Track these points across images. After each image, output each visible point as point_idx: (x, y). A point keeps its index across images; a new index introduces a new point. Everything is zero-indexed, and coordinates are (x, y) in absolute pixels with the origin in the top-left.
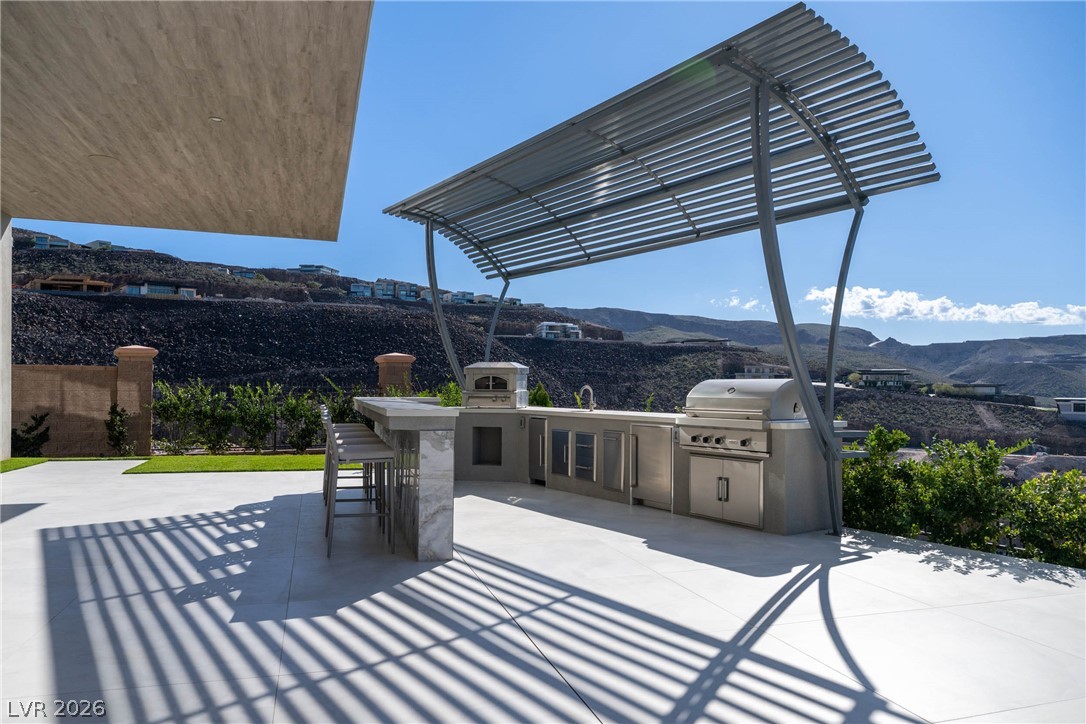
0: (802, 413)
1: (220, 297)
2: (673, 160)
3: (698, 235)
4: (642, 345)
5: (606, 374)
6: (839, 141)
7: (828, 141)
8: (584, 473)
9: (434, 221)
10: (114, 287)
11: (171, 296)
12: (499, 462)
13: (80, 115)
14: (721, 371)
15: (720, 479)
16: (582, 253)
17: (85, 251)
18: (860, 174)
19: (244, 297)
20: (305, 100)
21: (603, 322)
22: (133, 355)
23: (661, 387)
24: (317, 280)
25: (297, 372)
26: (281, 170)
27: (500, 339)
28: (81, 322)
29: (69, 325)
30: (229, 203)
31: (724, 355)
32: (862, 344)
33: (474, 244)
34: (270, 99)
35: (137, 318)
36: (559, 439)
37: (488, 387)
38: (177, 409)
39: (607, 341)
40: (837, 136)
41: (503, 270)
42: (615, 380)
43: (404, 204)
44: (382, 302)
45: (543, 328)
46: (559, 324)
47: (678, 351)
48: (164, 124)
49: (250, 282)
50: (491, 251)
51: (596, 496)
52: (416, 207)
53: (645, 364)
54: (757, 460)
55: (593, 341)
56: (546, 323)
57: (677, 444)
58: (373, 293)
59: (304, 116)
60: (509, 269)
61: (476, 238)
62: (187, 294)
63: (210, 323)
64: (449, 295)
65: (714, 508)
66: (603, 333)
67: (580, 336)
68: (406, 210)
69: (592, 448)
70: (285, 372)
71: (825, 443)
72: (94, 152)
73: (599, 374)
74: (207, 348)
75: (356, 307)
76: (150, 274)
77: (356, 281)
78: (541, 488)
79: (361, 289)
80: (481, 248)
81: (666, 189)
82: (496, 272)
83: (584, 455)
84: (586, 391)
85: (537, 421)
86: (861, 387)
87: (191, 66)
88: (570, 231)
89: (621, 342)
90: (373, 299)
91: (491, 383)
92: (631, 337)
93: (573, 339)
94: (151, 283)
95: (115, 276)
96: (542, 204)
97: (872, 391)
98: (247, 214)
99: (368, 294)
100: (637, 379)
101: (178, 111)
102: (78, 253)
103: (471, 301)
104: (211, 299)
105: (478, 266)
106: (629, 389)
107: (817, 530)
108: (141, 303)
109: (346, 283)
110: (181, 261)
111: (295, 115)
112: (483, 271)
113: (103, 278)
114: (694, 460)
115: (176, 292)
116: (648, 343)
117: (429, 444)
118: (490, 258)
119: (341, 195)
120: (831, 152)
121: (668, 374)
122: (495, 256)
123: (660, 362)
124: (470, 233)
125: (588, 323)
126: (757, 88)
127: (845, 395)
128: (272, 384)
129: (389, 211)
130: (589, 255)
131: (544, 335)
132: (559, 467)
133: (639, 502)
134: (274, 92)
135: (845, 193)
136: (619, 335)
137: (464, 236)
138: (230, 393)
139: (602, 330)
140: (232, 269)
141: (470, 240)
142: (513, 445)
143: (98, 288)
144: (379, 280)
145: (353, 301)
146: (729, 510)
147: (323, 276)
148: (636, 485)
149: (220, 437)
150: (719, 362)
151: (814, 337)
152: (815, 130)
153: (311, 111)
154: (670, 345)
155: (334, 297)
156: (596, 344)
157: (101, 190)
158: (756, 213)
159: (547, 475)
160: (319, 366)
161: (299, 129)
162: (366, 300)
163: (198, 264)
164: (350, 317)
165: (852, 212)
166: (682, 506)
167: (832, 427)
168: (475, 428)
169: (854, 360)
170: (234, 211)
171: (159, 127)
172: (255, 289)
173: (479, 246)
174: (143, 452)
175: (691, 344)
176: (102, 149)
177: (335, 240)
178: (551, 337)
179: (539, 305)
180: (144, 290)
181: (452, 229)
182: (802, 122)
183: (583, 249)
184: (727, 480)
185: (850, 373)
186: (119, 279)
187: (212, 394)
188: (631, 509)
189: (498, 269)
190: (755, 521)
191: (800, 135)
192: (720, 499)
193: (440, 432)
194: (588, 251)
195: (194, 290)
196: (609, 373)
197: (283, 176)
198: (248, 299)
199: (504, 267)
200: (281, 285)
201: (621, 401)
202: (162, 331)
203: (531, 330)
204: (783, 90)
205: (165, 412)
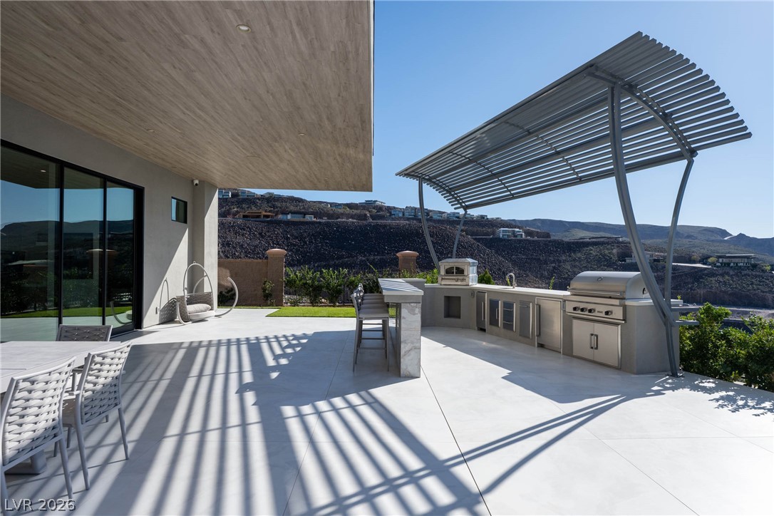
0: (647, 295)
1: (325, 220)
2: (562, 136)
3: (581, 180)
4: (563, 241)
5: (539, 259)
6: (673, 116)
7: (666, 118)
8: (508, 325)
9: (424, 178)
10: (276, 215)
11: (302, 219)
12: (459, 317)
13: (239, 138)
14: (616, 256)
15: (592, 335)
16: (509, 193)
17: (262, 198)
18: (690, 136)
19: (337, 218)
20: (344, 121)
21: (539, 227)
22: (274, 254)
23: (575, 266)
24: (374, 208)
25: (363, 259)
26: (338, 157)
27: (475, 239)
28: (260, 234)
29: (255, 235)
30: (315, 175)
31: (618, 247)
32: (719, 238)
33: (447, 190)
34: (326, 122)
35: (285, 231)
36: (494, 305)
37: (453, 273)
38: (295, 282)
39: (540, 239)
40: (672, 113)
41: (463, 204)
42: (546, 263)
43: (406, 170)
44: (408, 219)
45: (501, 232)
46: (510, 229)
47: (587, 244)
48: (278, 139)
49: (339, 210)
50: (456, 194)
51: (515, 340)
52: (413, 171)
53: (564, 253)
54: (617, 324)
55: (531, 239)
56: (502, 229)
57: (564, 311)
58: (403, 215)
59: (344, 129)
60: (467, 204)
61: (447, 186)
62: (309, 218)
63: (320, 233)
64: (446, 214)
65: (588, 353)
66: (538, 234)
67: (523, 236)
68: (409, 173)
69: (513, 311)
70: (357, 258)
71: (664, 315)
72: (249, 155)
73: (535, 259)
74: (319, 246)
75: (394, 223)
76: (292, 208)
77: (394, 208)
78: (483, 333)
79: (397, 212)
80: (449, 192)
81: (558, 153)
82: (459, 206)
83: (508, 315)
84: (510, 276)
85: (481, 293)
86: (718, 267)
87: (285, 110)
88: (501, 180)
89: (549, 239)
90: (403, 218)
91: (455, 271)
92: (556, 236)
93: (519, 238)
94: (293, 213)
95: (276, 210)
96: (483, 166)
97: (727, 269)
98: (325, 180)
99: (401, 215)
100: (560, 262)
101: (283, 132)
102: (258, 199)
103: (458, 217)
104: (321, 221)
105: (450, 203)
106: (554, 268)
107: (659, 372)
108: (288, 223)
109: (389, 209)
110: (306, 201)
111: (340, 129)
112: (452, 205)
113: (270, 211)
114: (575, 321)
115: (304, 217)
116: (566, 240)
117: (406, 311)
118: (456, 198)
119: (371, 168)
120: (667, 124)
121: (579, 258)
122: (459, 197)
123: (574, 252)
124: (444, 184)
125: (528, 228)
126: (612, 89)
127: (706, 272)
128: (343, 269)
129: (399, 174)
130: (513, 194)
131: (501, 236)
132: (494, 322)
133: (541, 346)
134: (328, 118)
135: (679, 149)
136: (548, 235)
137: (440, 186)
138: (321, 272)
139: (537, 232)
140: (331, 204)
141: (444, 188)
142: (467, 308)
143: (268, 216)
144: (407, 207)
145: (393, 219)
146: (598, 356)
147: (377, 206)
148: (539, 335)
149: (316, 296)
150: (615, 251)
151: (682, 234)
152: (655, 111)
153: (348, 126)
154: (581, 240)
155: (382, 217)
156: (534, 241)
157: (255, 172)
158: (612, 167)
159: (487, 326)
160: (374, 255)
161: (344, 136)
162: (400, 218)
163: (315, 202)
164: (391, 228)
165: (685, 162)
166: (568, 350)
167: (670, 305)
168: (445, 297)
169: (713, 248)
170: (318, 179)
171: (276, 141)
172: (342, 214)
173: (449, 191)
174: (279, 304)
175: (593, 240)
176: (251, 153)
177: (371, 191)
178: (506, 237)
179: (498, 218)
180: (289, 217)
181: (434, 183)
182: (646, 106)
183: (509, 191)
184: (597, 336)
185: (709, 257)
186: (277, 212)
187: (313, 274)
188: (536, 350)
189: (461, 204)
190: (615, 363)
191: (646, 114)
192: (592, 348)
193: (413, 304)
194: (512, 192)
195: (313, 216)
196: (541, 258)
197: (340, 160)
198: (339, 220)
199: (464, 202)
200: (355, 211)
201: (549, 275)
202: (297, 238)
203: (493, 233)
204: (631, 88)
205: (290, 283)
